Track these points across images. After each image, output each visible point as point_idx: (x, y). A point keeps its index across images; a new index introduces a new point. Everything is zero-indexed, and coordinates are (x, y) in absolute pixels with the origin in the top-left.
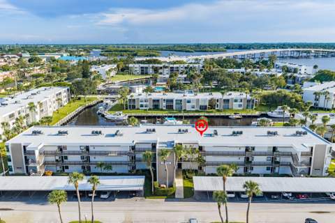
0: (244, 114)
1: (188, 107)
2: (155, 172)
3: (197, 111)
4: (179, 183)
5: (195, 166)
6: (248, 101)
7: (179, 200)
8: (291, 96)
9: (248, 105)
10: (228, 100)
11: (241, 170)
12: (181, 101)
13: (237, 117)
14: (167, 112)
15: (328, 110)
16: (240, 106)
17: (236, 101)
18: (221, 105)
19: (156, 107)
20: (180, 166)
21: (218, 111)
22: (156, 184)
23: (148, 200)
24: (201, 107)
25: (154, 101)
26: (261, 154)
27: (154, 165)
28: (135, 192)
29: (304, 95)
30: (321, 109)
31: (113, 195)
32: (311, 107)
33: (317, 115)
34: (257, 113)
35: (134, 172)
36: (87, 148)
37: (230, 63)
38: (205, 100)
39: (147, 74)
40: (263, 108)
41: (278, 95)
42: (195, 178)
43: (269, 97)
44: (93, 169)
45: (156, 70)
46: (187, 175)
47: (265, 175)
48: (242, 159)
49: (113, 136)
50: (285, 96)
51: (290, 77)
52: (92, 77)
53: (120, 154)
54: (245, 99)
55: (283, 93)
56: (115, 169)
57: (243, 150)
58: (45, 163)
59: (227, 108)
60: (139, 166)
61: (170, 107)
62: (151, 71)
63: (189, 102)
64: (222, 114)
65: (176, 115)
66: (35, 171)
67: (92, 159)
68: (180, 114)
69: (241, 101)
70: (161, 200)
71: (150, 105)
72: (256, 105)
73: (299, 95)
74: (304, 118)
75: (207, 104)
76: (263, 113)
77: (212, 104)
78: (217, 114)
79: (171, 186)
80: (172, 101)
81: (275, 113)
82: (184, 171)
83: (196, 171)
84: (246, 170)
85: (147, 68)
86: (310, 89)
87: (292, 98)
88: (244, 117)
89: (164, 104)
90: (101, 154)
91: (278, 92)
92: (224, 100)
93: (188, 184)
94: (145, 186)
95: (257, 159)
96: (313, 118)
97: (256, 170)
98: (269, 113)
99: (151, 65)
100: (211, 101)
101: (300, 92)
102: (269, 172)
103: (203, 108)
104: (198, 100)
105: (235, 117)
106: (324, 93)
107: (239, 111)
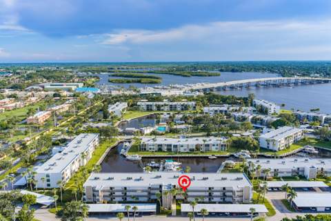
0: (219, 155)
1: (182, 150)
2: (161, 201)
3: (187, 153)
4: (174, 207)
5: (183, 197)
6: (222, 145)
7: (174, 216)
9: (222, 149)
10: (208, 145)
11: (207, 200)
12: (177, 146)
13: (214, 158)
14: (167, 153)
16: (217, 149)
17: (214, 145)
18: (203, 149)
19: (160, 150)
20: (174, 197)
21: (202, 152)
22: (162, 208)
23: (158, 216)
24: (190, 150)
25: (159, 145)
26: (217, 191)
27: (161, 197)
28: (152, 212)
30: (271, 150)
31: (141, 214)
34: (228, 154)
35: (150, 202)
36: (125, 188)
37: (218, 99)
38: (192, 145)
39: (151, 110)
40: (233, 150)
42: (182, 205)
44: (128, 199)
45: (159, 108)
46: (178, 202)
47: (220, 203)
48: (207, 194)
49: (138, 180)
52: (110, 117)
53: (143, 191)
54: (220, 144)
56: (141, 199)
57: (208, 189)
58: (104, 196)
59: (207, 151)
60: (152, 197)
61: (169, 150)
62: (154, 108)
63: (182, 146)
64: (204, 155)
65: (174, 156)
66: (98, 200)
67: (128, 194)
68: (176, 155)
69: (217, 145)
70: (165, 217)
71: (156, 148)
75: (194, 147)
76: (231, 154)
77: (198, 148)
78: (201, 155)
79: (170, 209)
80: (171, 145)
82: (177, 200)
83: (183, 200)
84: (210, 199)
85: (151, 105)
88: (218, 157)
89: (166, 148)
90: (133, 191)
92: (206, 145)
93: (178, 208)
94: (157, 209)
95: (215, 194)
97: (215, 199)
98: (235, 155)
99: (155, 103)
100: (197, 145)
102: (222, 201)
103: (192, 150)
104: (188, 145)
105: (212, 157)
106: (272, 141)
107: (215, 152)
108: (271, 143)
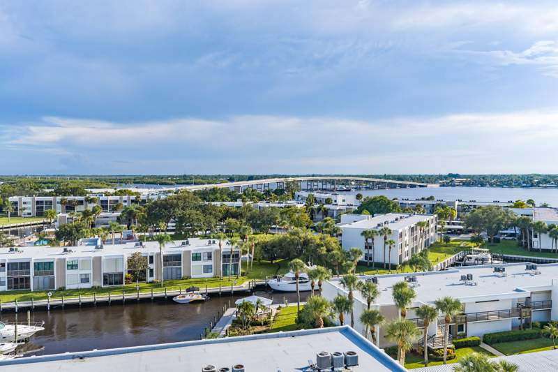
0: (213, 288)
1: (72, 280)
3: (96, 290)
6: (226, 256)
8: (318, 241)
9: (225, 267)
10: (177, 258)
12: (50, 264)
13: (195, 297)
14: (12, 297)
15: (394, 267)
16: (207, 269)
17: (197, 257)
18: (158, 271)
21: (155, 285)
24: (107, 278)
29: (343, 238)
30: (380, 266)
32: (360, 263)
33: (375, 280)
34: (245, 285)
38: (116, 260)
40: (262, 272)
41: (292, 240)
43: (273, 245)
50: (306, 243)
51: (319, 209)
54: (218, 252)
55: (302, 235)
59: (173, 278)
61: (20, 284)
63: (73, 266)
69: (210, 257)
72: (244, 264)
73: (334, 239)
74: (345, 291)
75: (124, 269)
76: (259, 282)
77: (137, 271)
80: (24, 266)
81: (284, 282)
86: (354, 225)
87: (319, 246)
88: (212, 296)
89: (4, 276)
91: (292, 234)
92: (167, 258)
96: (369, 290)
98: (273, 282)
101: (335, 233)
103: (112, 280)
104: (98, 261)
105: (189, 297)
106: (381, 232)
107: (201, 281)
108: (379, 241)
